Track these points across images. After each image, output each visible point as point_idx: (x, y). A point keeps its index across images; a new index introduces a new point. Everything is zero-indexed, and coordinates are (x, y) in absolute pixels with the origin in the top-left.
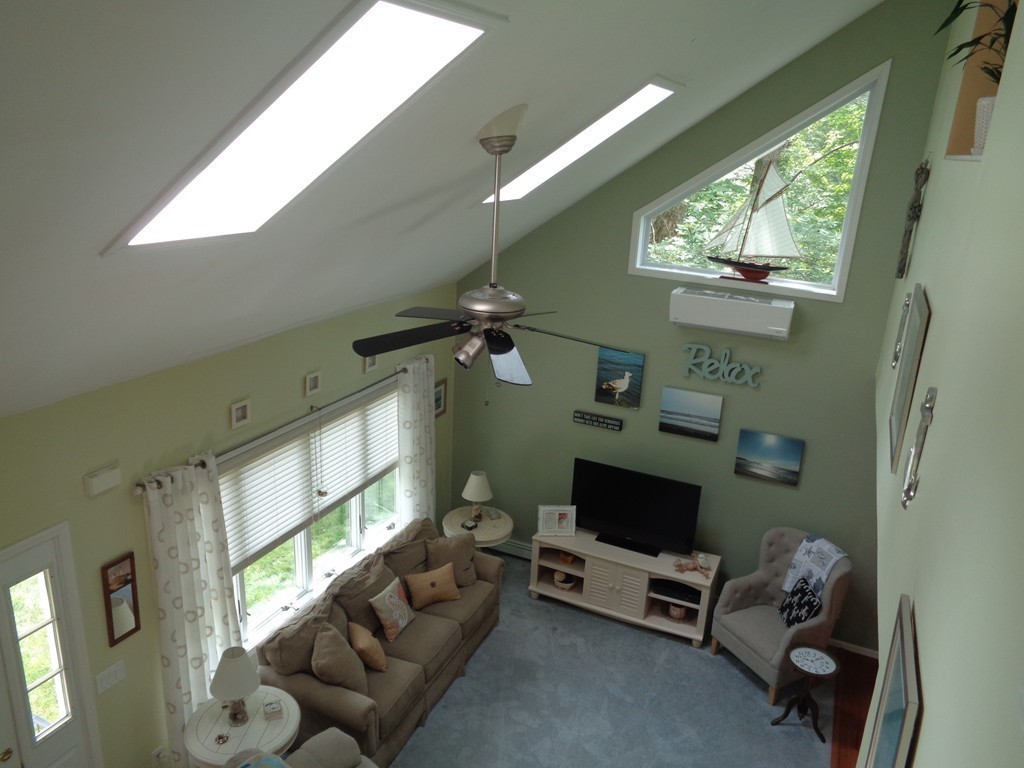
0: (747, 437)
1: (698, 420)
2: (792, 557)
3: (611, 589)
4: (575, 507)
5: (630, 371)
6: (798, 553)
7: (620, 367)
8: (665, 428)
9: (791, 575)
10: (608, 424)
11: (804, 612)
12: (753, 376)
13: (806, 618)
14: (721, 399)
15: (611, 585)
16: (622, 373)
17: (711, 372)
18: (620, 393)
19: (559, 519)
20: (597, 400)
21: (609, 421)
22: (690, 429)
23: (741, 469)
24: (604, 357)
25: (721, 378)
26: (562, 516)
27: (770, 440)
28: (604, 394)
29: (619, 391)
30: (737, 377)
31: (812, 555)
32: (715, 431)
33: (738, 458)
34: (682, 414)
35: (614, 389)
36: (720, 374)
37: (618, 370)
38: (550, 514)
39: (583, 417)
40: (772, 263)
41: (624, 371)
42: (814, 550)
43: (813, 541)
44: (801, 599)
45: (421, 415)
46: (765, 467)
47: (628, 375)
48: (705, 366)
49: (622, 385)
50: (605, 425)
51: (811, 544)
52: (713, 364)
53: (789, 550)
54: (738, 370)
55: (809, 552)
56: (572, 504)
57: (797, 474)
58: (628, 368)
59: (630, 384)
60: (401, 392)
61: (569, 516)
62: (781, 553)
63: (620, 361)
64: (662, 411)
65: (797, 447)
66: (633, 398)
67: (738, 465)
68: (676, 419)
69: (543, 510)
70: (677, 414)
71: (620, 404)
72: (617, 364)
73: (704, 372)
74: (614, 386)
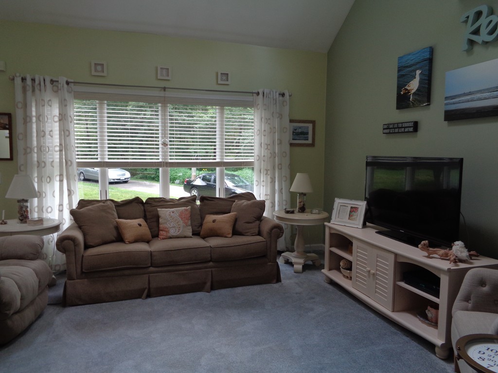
1: (479, 95)
3: (369, 274)
10: (405, 128)
15: (368, 269)
17: (489, 33)
18: (414, 94)
19: (351, 212)
20: (398, 108)
21: (406, 125)
26: (354, 209)
29: (413, 92)
34: (465, 94)
35: (409, 92)
38: (343, 206)
39: (388, 129)
41: (415, 71)
45: (270, 128)
47: (418, 72)
48: (482, 29)
49: (414, 85)
50: (403, 130)
52: (491, 21)
60: (256, 109)
61: (359, 210)
63: (412, 62)
64: (446, 98)
69: (338, 202)
71: (414, 106)
73: (484, 36)
74: (409, 88)
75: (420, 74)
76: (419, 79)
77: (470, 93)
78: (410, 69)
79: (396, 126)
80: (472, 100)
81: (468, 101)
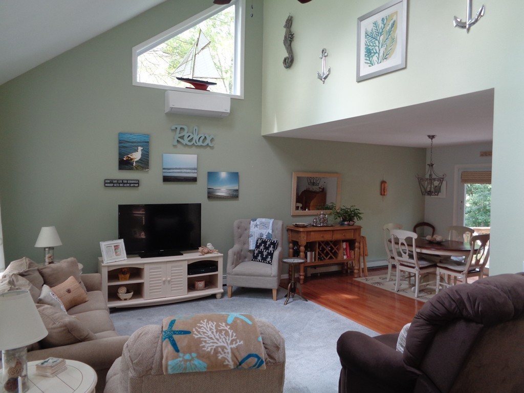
0: (212, 176)
1: (185, 171)
2: (249, 232)
3: (164, 282)
4: (123, 240)
5: (141, 146)
6: (251, 228)
7: (135, 144)
8: (166, 179)
9: (252, 240)
10: (130, 184)
11: (271, 249)
12: (211, 140)
13: (274, 251)
14: (196, 155)
15: (164, 279)
16: (136, 148)
17: (189, 141)
18: (136, 162)
19: (115, 249)
21: (131, 182)
22: (182, 177)
23: (211, 196)
24: (122, 139)
25: (195, 143)
26: (116, 247)
27: (223, 175)
28: (125, 164)
29: (136, 160)
30: (203, 141)
31: (258, 227)
32: (195, 175)
33: (208, 188)
34: (176, 169)
35: (132, 159)
36: (194, 141)
37: (134, 146)
38: (108, 247)
39: (111, 183)
40: (210, 81)
42: (258, 223)
43: (256, 220)
44: (265, 246)
46: (222, 191)
47: (140, 149)
48: (185, 138)
49: (137, 156)
50: (128, 185)
51: (255, 222)
52: (189, 136)
53: (247, 229)
54: (203, 137)
55: (256, 226)
56: (120, 238)
57: (237, 191)
58: (139, 144)
59: (142, 155)
61: (120, 246)
62: (243, 232)
63: (134, 140)
64: (164, 169)
65: (235, 176)
66: (144, 163)
67: (209, 193)
68: (173, 172)
69: (103, 245)
70: (173, 169)
72: (132, 142)
73: (186, 141)
74: (132, 157)
75: (142, 150)
76: (141, 153)
77: (180, 169)
78: (132, 144)
79: (121, 181)
80: (181, 172)
81: (179, 173)
